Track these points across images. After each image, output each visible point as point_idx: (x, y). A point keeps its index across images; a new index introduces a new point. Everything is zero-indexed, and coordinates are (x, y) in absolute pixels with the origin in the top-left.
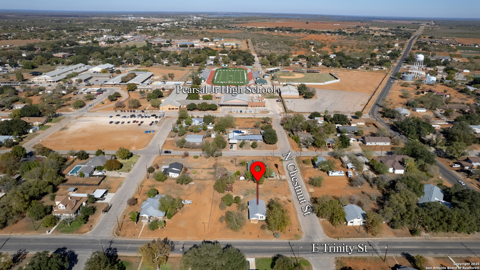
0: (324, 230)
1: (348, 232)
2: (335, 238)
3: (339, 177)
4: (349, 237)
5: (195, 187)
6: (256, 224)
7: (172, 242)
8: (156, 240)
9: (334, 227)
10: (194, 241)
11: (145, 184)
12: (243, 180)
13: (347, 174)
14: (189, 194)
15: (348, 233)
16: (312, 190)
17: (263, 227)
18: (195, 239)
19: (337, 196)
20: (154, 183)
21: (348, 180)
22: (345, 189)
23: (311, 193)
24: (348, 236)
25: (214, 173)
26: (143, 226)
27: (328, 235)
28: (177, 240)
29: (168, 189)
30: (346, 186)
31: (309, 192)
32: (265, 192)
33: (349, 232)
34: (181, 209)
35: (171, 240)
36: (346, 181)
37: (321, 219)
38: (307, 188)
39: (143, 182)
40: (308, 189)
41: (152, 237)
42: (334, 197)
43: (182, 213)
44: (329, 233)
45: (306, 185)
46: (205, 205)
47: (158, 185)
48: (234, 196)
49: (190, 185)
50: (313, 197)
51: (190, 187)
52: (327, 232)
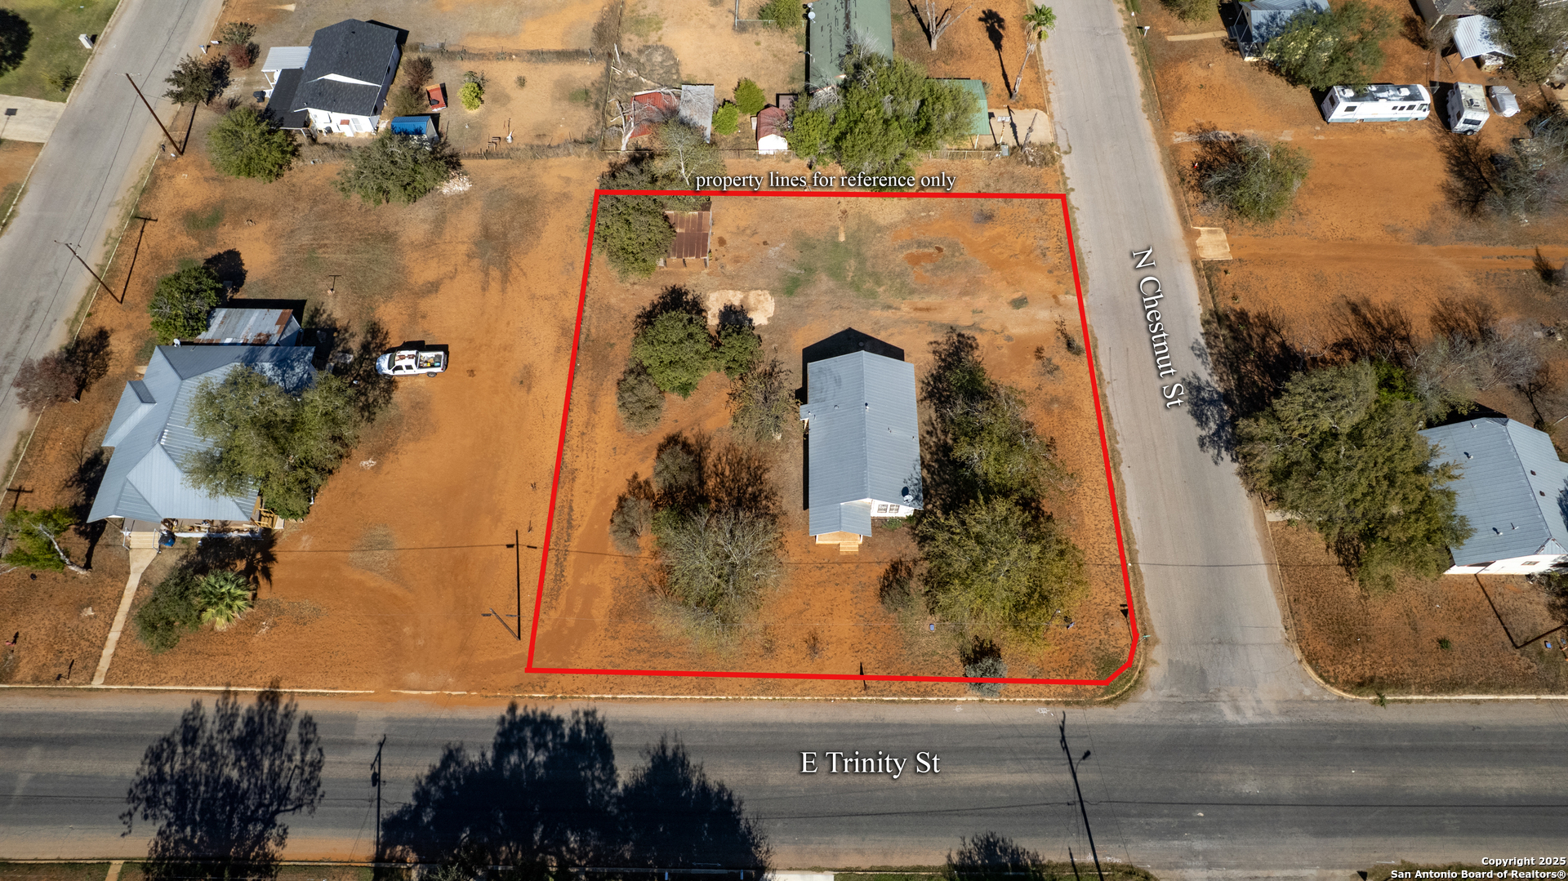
0: (1292, 607)
1: (1442, 634)
2: (1362, 685)
3: (1389, 132)
4: (1453, 686)
5: (468, 224)
6: (848, 559)
7: (308, 723)
8: (209, 706)
9: (1354, 590)
10: (445, 714)
11: (165, 203)
12: (781, 157)
13: (1445, 101)
14: (433, 287)
15: (1443, 643)
16: (1214, 245)
17: (894, 581)
18: (448, 702)
19: (1376, 301)
20: (216, 192)
21: (1451, 157)
22: (1424, 237)
23: (1208, 272)
24: (1447, 672)
25: (594, 97)
26: (133, 581)
27: (1312, 659)
28: (342, 708)
29: (305, 239)
30: (1434, 210)
31: (1195, 263)
32: (915, 260)
33: (1451, 637)
34: (380, 416)
35: (305, 707)
36: (1435, 170)
37: (1274, 516)
38: (1184, 221)
39: (150, 188)
40: (1191, 235)
41: (185, 680)
42: (1355, 309)
43: (379, 453)
44: (1318, 645)
45: (1175, 194)
46: (526, 380)
47: (247, 211)
48: (714, 306)
49: (444, 200)
50: (1225, 304)
51: (440, 223)
52: (1308, 627)
